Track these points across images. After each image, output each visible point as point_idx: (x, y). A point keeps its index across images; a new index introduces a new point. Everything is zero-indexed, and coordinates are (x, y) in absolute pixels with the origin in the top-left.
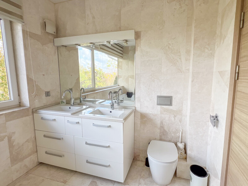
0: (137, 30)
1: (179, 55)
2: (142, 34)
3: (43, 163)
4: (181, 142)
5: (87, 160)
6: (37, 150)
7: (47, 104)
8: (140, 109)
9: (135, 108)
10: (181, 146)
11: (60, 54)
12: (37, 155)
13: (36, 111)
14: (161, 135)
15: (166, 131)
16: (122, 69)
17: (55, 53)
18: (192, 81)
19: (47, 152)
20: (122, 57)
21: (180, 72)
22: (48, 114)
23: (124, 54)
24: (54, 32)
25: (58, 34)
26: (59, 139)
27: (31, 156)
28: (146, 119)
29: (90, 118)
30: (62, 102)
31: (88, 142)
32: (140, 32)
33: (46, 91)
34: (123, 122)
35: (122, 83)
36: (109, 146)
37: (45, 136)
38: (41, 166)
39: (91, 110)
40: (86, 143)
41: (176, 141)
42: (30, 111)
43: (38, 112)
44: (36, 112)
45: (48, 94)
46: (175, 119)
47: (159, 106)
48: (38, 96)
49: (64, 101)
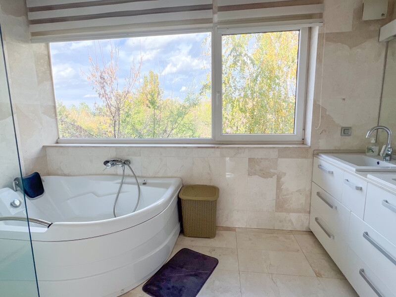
6: (310, 211)
7: (341, 149)
12: (309, 218)
19: (317, 220)
24: (383, 15)
26: (331, 206)
30: (370, 150)
33: (344, 126)
37: (318, 194)
42: (310, 152)
43: (320, 156)
44: (317, 156)
45: (346, 131)
48: (327, 132)
49: (373, 147)
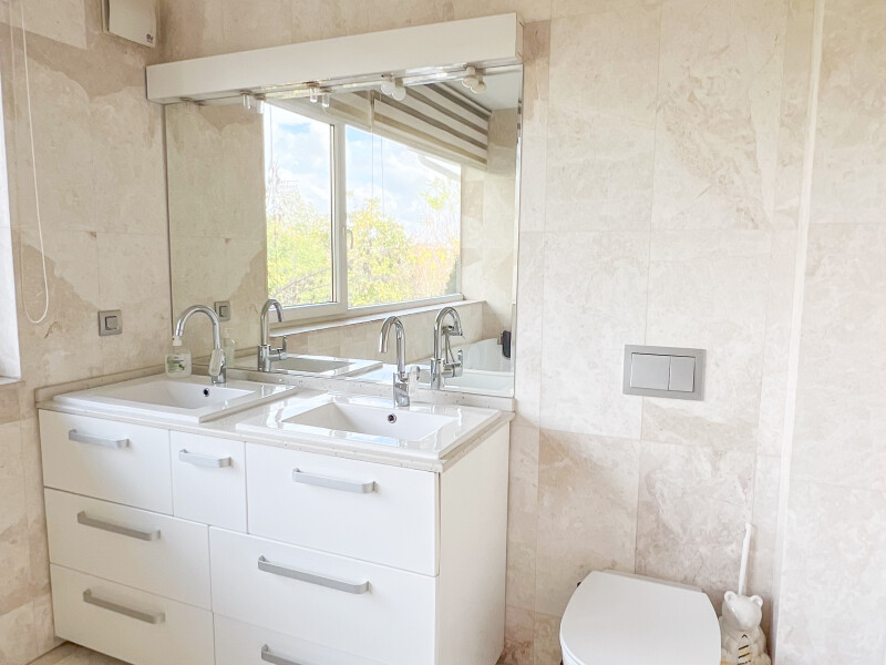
0: (531, 16)
1: (744, 137)
2: (557, 31)
3: (78, 646)
4: (749, 594)
5: (266, 648)
6: (50, 583)
7: (106, 372)
8: (540, 409)
9: (515, 403)
10: (745, 610)
11: (176, 138)
12: (48, 606)
13: (51, 399)
14: (641, 547)
15: (667, 530)
16: (481, 220)
17: (152, 133)
18: (811, 273)
19: (93, 595)
20: (484, 161)
21: (751, 225)
22: (100, 416)
23: (492, 145)
24: (149, 36)
25: (164, 44)
26: (144, 536)
27: (23, 608)
28: (567, 461)
29: (284, 444)
30: (174, 363)
31: (273, 560)
32: (547, 23)
33: (103, 309)
34: (439, 468)
35: (480, 288)
36: (368, 587)
37: (83, 518)
38: (64, 656)
39: (298, 405)
40: (264, 565)
41: (720, 586)
42: (25, 397)
43: (60, 403)
44: (49, 405)
45: (109, 323)
46: (716, 469)
47: (637, 400)
48: (64, 330)
49: (181, 357)
